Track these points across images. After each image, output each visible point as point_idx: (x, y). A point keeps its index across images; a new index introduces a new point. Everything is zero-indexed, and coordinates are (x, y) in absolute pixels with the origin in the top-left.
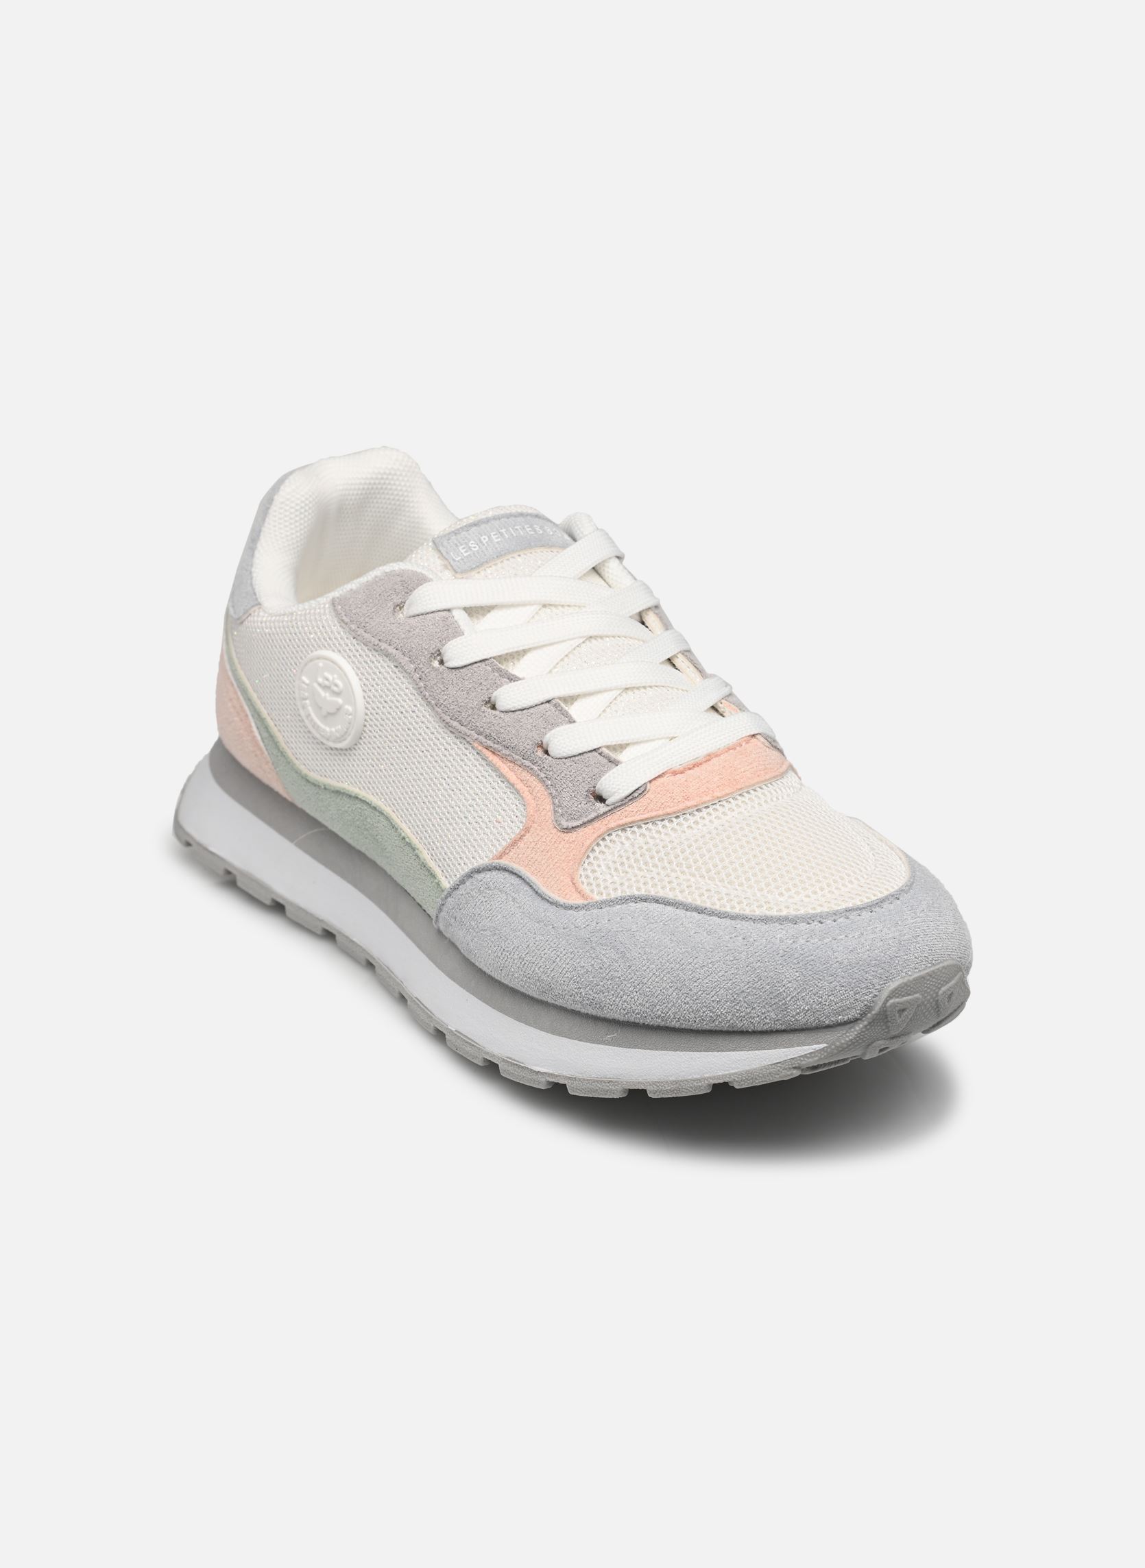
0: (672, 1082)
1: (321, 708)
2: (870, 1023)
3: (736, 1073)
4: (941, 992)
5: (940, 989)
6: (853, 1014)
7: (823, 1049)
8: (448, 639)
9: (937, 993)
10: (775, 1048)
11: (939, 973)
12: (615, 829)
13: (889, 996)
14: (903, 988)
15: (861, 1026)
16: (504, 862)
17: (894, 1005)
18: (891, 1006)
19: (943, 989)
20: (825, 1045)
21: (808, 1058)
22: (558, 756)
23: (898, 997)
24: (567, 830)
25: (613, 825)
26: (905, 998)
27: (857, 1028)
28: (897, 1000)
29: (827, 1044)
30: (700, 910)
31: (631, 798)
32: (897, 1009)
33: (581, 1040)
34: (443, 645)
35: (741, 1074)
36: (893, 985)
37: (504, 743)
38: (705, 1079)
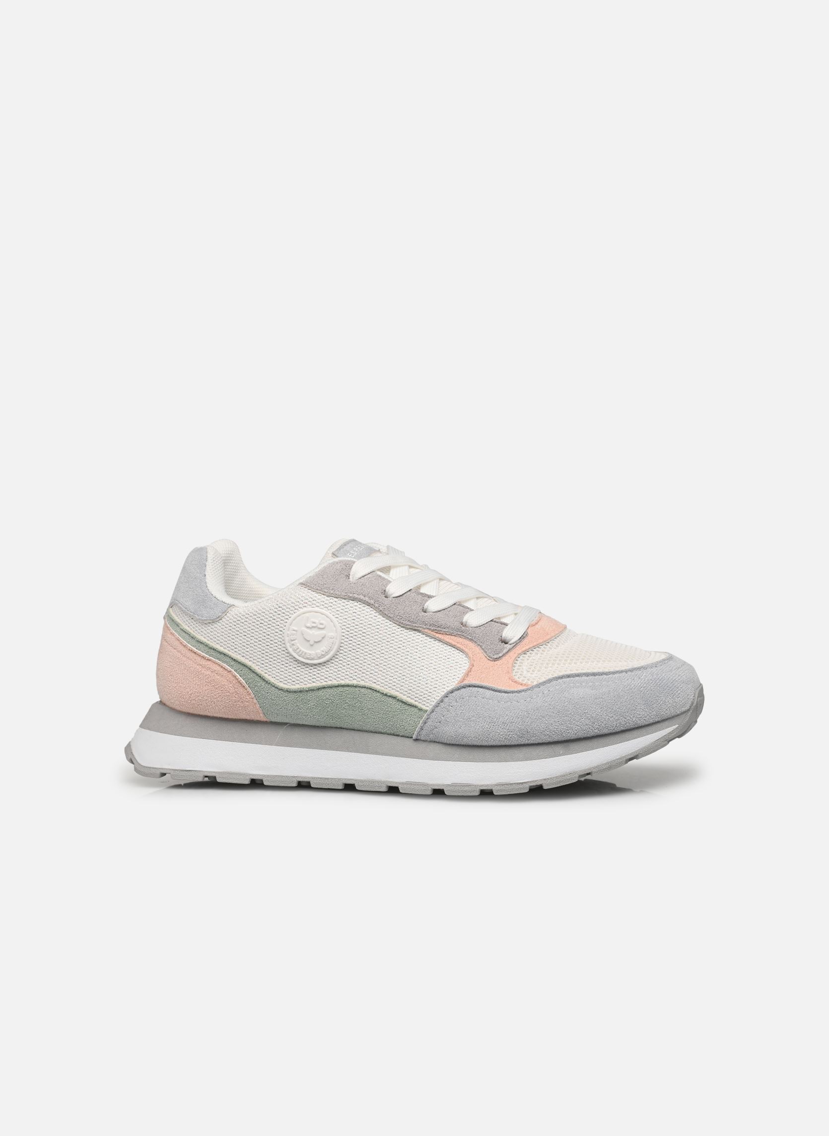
0: (606, 764)
1: (309, 641)
2: (693, 711)
3: (639, 750)
6: (687, 707)
7: (677, 728)
8: (387, 585)
10: (656, 732)
12: (520, 654)
13: (698, 696)
16: (466, 682)
18: (698, 702)
21: (672, 734)
22: (476, 626)
24: (496, 659)
25: (520, 652)
27: (689, 714)
29: (678, 724)
30: (594, 674)
31: (522, 638)
33: (546, 758)
34: (386, 587)
35: (642, 749)
36: (698, 691)
37: (442, 626)
38: (624, 757)
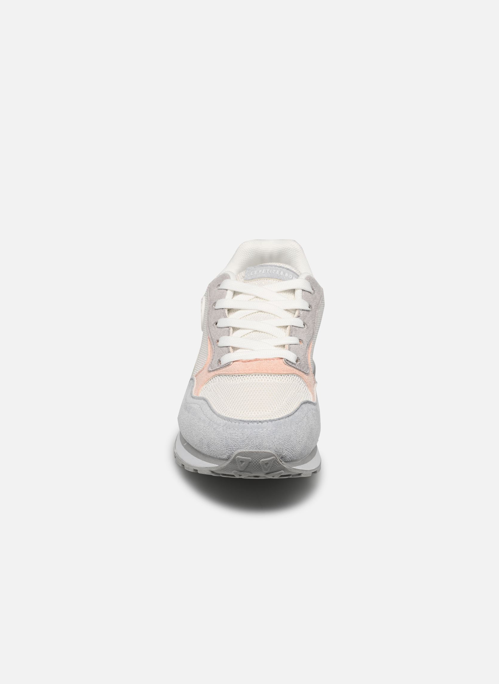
2: (230, 463)
4: (261, 461)
5: (261, 459)
6: (226, 457)
9: (259, 461)
10: (208, 462)
11: (261, 453)
13: (237, 454)
14: (243, 453)
15: (228, 462)
17: (239, 459)
18: (237, 458)
19: (262, 460)
20: (218, 466)
21: (213, 468)
23: (241, 456)
26: (243, 457)
27: (227, 463)
28: (240, 457)
29: (218, 465)
32: (240, 460)
36: (239, 451)
